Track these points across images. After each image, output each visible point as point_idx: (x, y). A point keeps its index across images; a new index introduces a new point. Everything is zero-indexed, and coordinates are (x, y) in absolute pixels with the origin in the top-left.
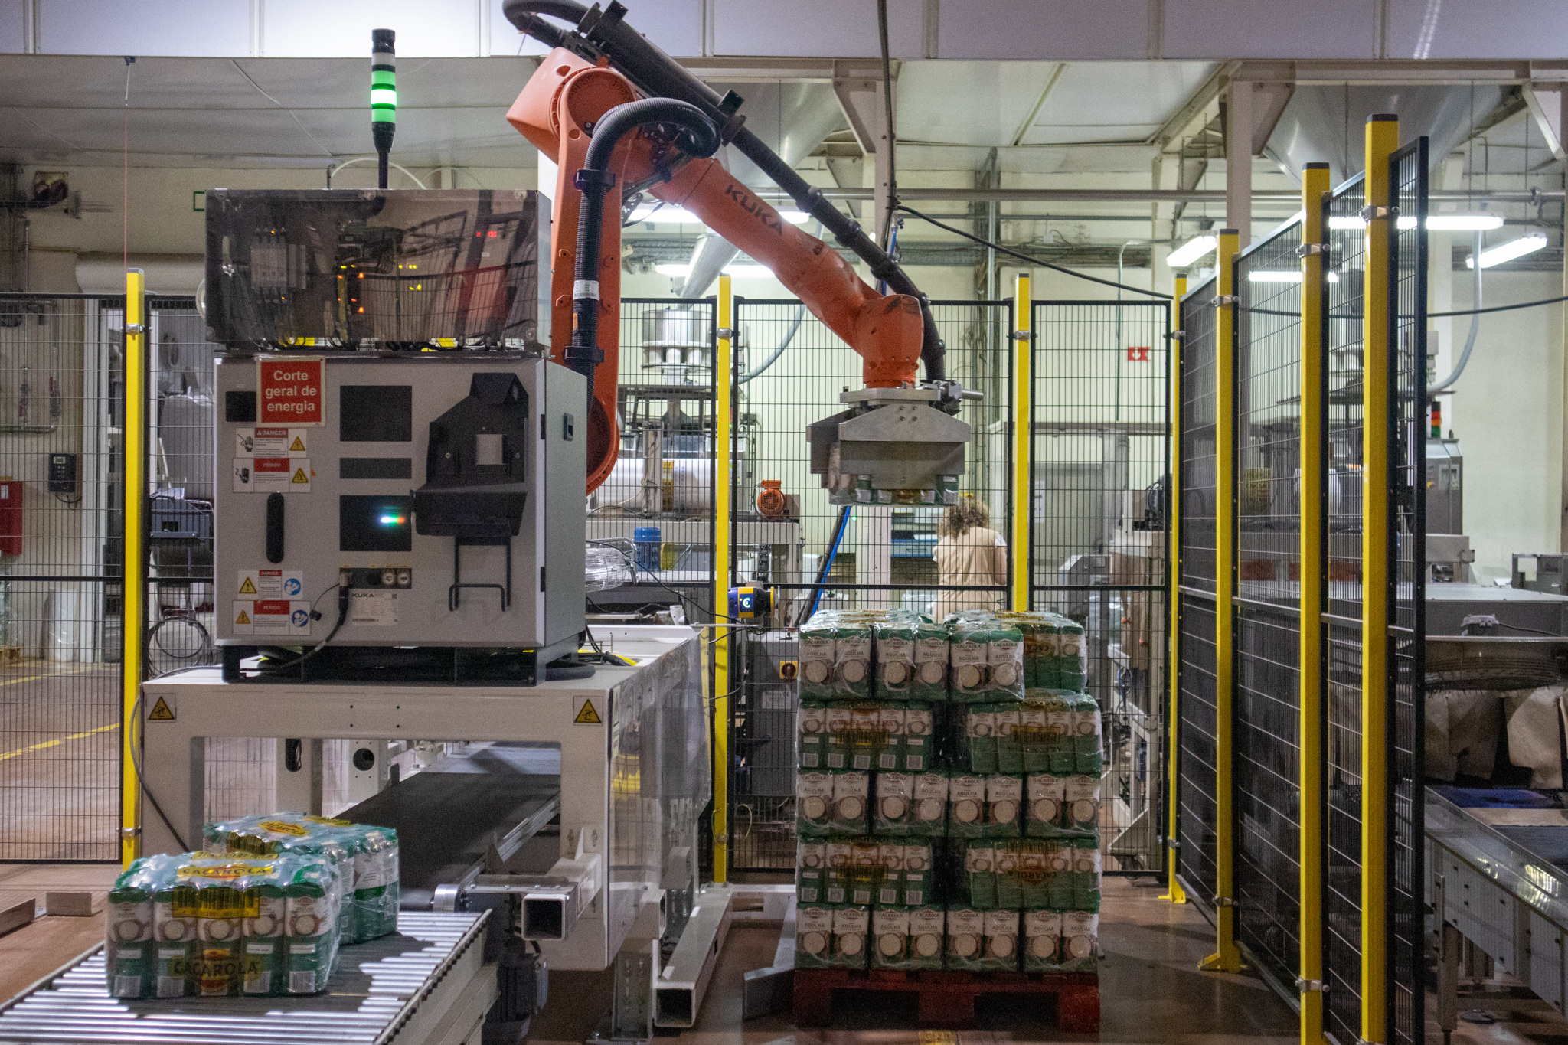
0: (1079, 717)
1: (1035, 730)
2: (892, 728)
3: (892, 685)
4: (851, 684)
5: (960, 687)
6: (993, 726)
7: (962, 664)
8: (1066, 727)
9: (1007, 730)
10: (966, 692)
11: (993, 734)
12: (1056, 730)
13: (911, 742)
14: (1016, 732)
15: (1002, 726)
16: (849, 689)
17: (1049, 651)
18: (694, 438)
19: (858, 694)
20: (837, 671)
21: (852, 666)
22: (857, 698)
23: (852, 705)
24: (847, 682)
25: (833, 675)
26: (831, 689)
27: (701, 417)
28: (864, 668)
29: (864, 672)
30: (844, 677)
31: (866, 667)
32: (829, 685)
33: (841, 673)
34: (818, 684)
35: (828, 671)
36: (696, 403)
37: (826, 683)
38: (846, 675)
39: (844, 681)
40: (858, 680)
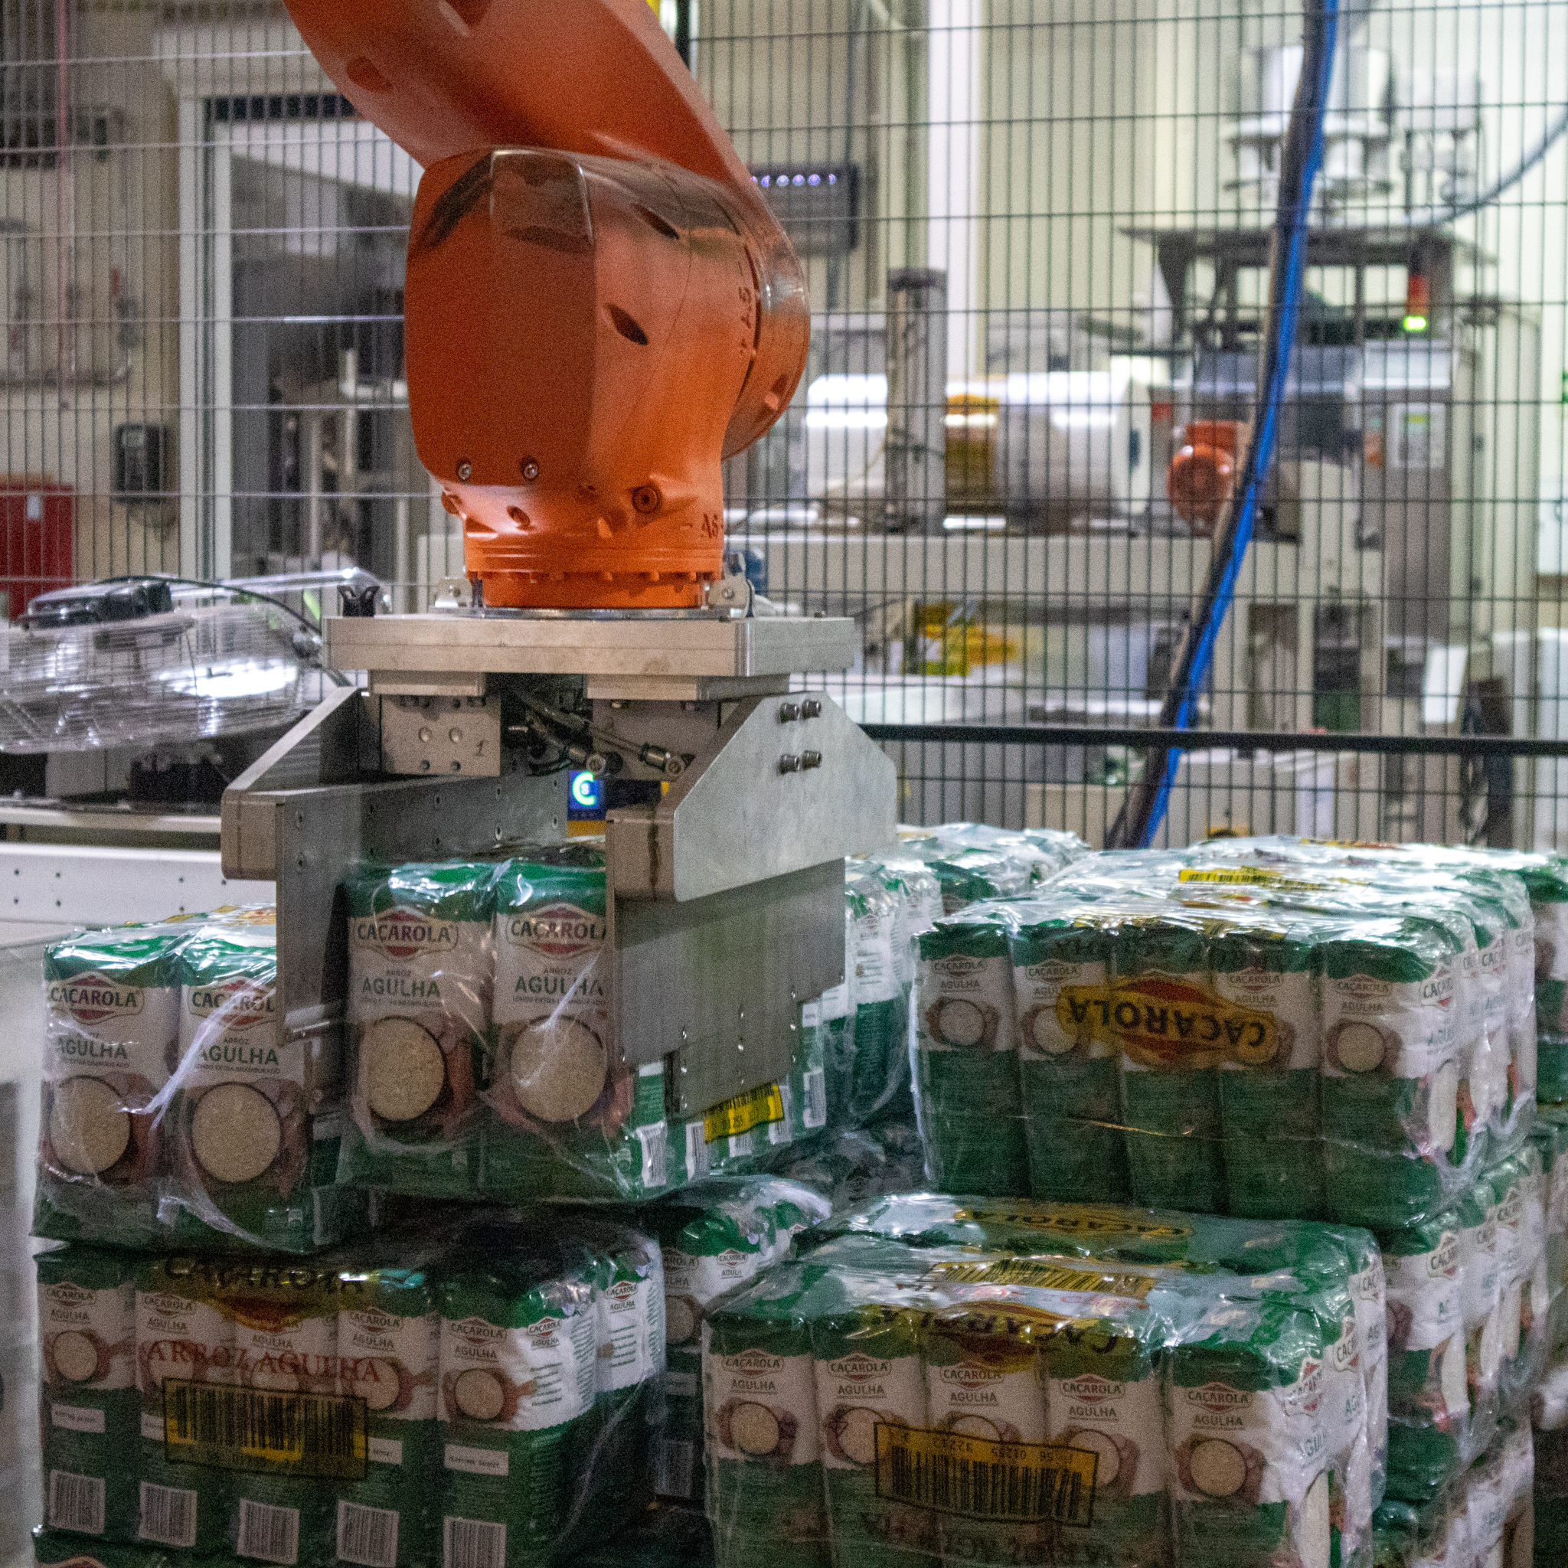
0: (1186, 1407)
1: (982, 1454)
2: (379, 1393)
4: (221, 1191)
6: (801, 1413)
8: (1129, 1455)
9: (860, 1442)
11: (801, 1454)
12: (1079, 1464)
13: (458, 1456)
14: (898, 1454)
15: (837, 1420)
16: (211, 1215)
17: (1269, 1049)
18: (1331, 353)
19: (254, 1239)
20: (168, 1132)
21: (238, 1108)
22: (251, 1256)
23: (224, 1284)
24: (206, 1176)
25: (150, 1144)
26: (144, 1208)
27: (1359, 306)
28: (282, 1122)
29: (283, 1139)
30: (195, 1157)
31: (290, 1117)
32: (134, 1188)
33: (184, 1140)
34: (106, 1175)
35: (132, 1130)
36: (1350, 273)
37: (125, 1181)
38: (203, 1154)
39: (194, 1175)
40: (255, 1173)
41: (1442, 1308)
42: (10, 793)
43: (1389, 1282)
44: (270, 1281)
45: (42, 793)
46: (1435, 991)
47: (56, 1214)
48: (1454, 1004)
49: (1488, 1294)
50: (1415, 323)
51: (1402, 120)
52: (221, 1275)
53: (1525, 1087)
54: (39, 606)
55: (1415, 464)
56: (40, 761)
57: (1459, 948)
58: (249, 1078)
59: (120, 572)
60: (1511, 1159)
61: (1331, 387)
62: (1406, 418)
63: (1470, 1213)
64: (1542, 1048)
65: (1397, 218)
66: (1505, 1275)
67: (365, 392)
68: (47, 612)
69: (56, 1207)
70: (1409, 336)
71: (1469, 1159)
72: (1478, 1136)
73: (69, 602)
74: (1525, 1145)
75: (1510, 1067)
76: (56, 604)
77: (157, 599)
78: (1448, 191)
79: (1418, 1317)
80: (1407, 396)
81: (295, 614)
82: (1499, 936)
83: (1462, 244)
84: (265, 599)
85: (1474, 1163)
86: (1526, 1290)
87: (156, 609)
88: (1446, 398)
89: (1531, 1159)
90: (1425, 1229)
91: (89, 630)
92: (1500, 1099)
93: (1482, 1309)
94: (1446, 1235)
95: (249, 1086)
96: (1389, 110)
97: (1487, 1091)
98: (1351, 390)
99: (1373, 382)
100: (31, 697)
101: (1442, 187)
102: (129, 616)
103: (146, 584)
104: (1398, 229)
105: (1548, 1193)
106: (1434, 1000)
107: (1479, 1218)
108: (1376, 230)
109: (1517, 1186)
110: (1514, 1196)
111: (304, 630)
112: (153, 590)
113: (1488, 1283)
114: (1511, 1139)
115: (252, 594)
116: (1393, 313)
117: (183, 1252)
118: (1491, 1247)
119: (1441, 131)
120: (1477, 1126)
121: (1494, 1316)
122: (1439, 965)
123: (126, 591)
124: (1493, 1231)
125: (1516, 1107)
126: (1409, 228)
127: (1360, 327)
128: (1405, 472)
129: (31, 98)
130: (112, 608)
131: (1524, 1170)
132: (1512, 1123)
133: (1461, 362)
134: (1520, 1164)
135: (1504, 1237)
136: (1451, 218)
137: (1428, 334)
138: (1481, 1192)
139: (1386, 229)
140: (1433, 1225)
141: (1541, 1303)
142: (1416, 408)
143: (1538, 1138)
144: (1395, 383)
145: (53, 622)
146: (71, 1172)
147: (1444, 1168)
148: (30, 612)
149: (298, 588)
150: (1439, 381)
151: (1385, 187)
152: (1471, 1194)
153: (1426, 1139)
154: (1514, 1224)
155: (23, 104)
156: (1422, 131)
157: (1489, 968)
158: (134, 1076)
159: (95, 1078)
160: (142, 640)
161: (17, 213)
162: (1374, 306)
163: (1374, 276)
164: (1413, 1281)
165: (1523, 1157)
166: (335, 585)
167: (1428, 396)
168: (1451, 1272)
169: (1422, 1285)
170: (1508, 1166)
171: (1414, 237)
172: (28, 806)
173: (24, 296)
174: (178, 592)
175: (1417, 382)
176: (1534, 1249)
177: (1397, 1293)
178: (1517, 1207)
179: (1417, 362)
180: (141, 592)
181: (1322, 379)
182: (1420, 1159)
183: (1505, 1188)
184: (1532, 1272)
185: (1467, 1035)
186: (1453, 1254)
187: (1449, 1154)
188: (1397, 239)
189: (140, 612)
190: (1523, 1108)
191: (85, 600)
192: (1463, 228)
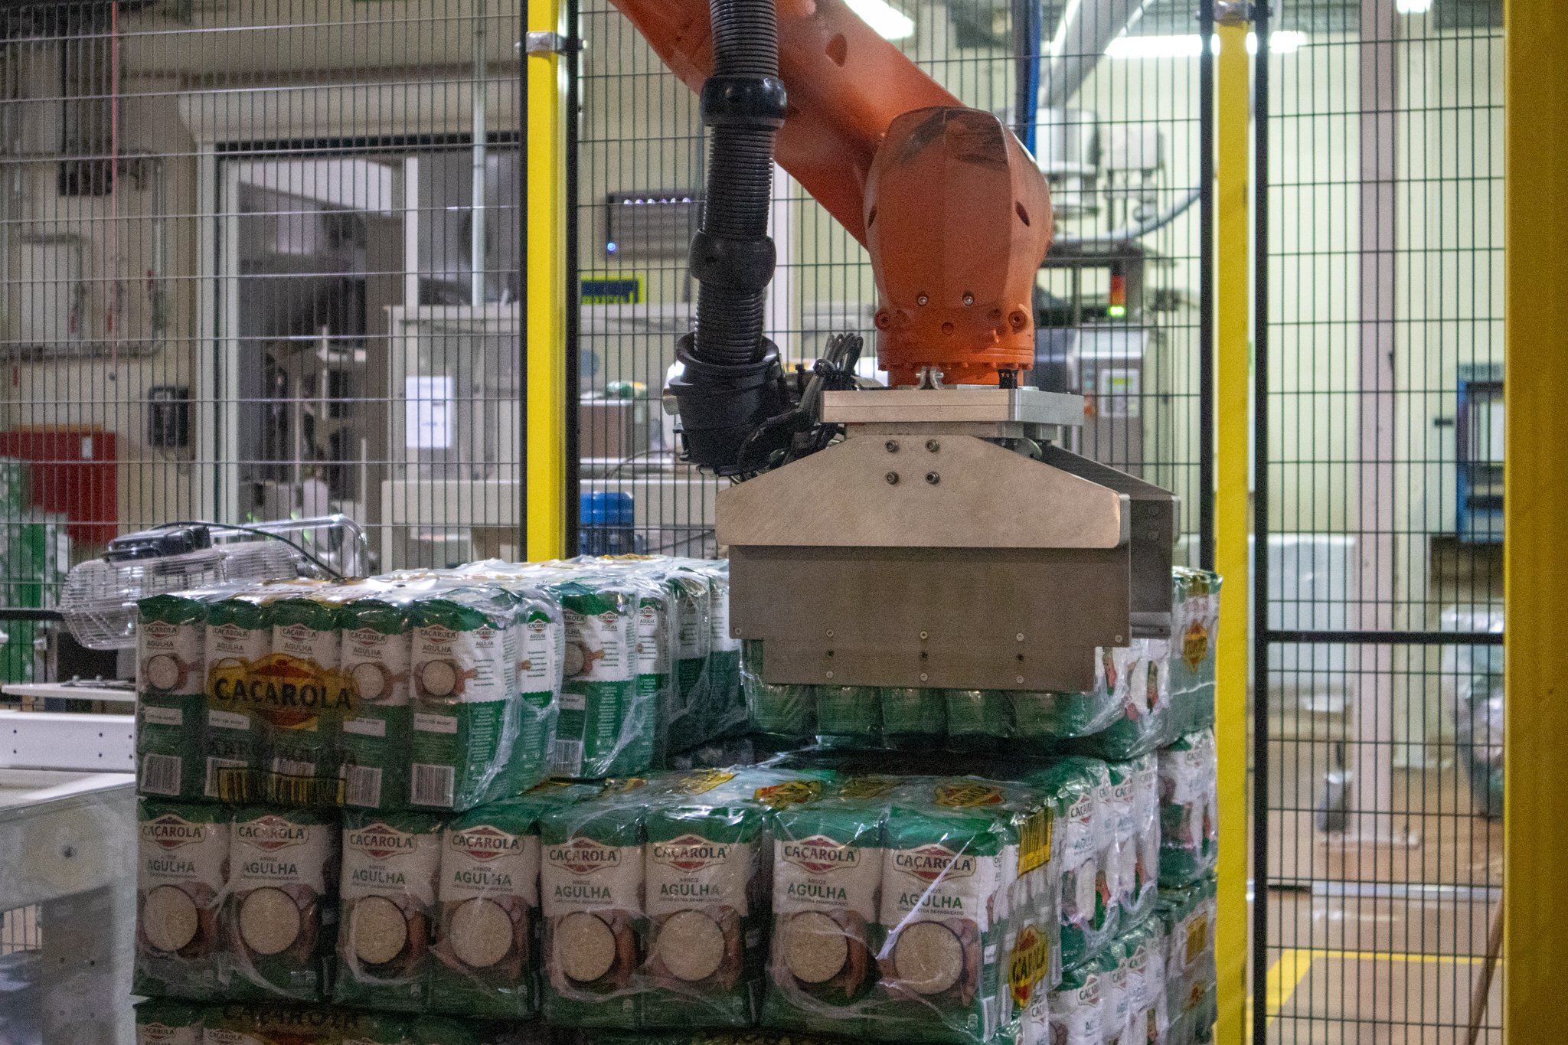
3: (370, 968)
4: (259, 961)
5: (558, 982)
7: (565, 908)
10: (576, 995)
16: (254, 976)
18: (1057, 332)
19: (281, 992)
20: (224, 921)
21: (270, 904)
22: (281, 1006)
23: (264, 1023)
24: (252, 952)
25: (212, 931)
26: (208, 973)
27: (1076, 296)
28: (301, 912)
29: (302, 925)
30: (242, 938)
31: (307, 909)
32: (201, 960)
33: (235, 928)
34: (181, 952)
35: (199, 920)
36: (1069, 272)
37: (195, 955)
38: (247, 934)
39: (243, 951)
40: (283, 948)
41: (1088, 1026)
42: (94, 678)
43: (1052, 1010)
44: (295, 1020)
45: (114, 677)
46: (1079, 813)
47: (149, 980)
48: (1093, 821)
49: (1123, 1016)
50: (1117, 311)
51: (1105, 163)
52: (261, 1019)
53: (1150, 879)
54: (117, 545)
55: (1118, 414)
56: (113, 654)
57: (1097, 783)
58: (277, 884)
59: (172, 520)
60: (1139, 927)
61: (1058, 358)
62: (1111, 380)
63: (1108, 962)
64: (1164, 852)
65: (1103, 234)
66: (1136, 1006)
67: (334, 357)
68: (123, 549)
69: (148, 974)
70: (1112, 320)
71: (1106, 925)
72: (1112, 909)
73: (138, 542)
74: (1151, 916)
75: (1137, 865)
76: (129, 543)
77: (200, 538)
78: (1138, 214)
79: (1072, 1032)
80: (1111, 363)
81: (296, 547)
82: (1128, 777)
83: (1149, 251)
84: (277, 537)
85: (1110, 927)
86: (1152, 1015)
87: (199, 546)
88: (1140, 364)
89: (1156, 926)
90: (1076, 972)
91: (151, 562)
92: (1130, 887)
93: (1117, 1027)
94: (1091, 976)
95: (279, 889)
96: (1096, 155)
97: (1120, 880)
98: (1071, 359)
99: (1088, 354)
100: (112, 609)
101: (1135, 210)
102: (182, 552)
103: (192, 528)
104: (1103, 242)
105: (1169, 950)
106: (1078, 818)
107: (1115, 965)
108: (1088, 243)
109: (1144, 944)
110: (1141, 951)
111: (305, 560)
112: (197, 532)
113: (1121, 1009)
114: (1138, 914)
115: (266, 534)
116: (1101, 302)
117: (234, 1002)
118: (1124, 985)
119: (1133, 170)
120: (1111, 903)
121: (1126, 1032)
122: (1083, 794)
123: (178, 534)
124: (1125, 974)
125: (1142, 892)
126: (1111, 242)
127: (1078, 314)
128: (1111, 420)
129: (86, 144)
130: (169, 546)
131: (1150, 934)
132: (1139, 903)
133: (1150, 339)
134: (1147, 930)
135: (1134, 979)
136: (1142, 233)
137: (1126, 318)
138: (1117, 949)
139: (1096, 242)
140: (1081, 970)
141: (1163, 1024)
142: (1119, 373)
143: (1161, 912)
144: (1103, 355)
145: (126, 557)
146: (159, 950)
147: (1087, 931)
148: (110, 549)
149: (300, 529)
150: (1134, 354)
151: (1094, 211)
152: (1109, 948)
153: (1076, 912)
154: (1142, 971)
155: (80, 148)
156: (1120, 171)
157: (1121, 799)
158: (198, 884)
159: (174, 886)
160: (188, 569)
161: (75, 228)
162: (1088, 297)
163: (1087, 275)
164: (1068, 1008)
165: (1151, 924)
166: (326, 526)
167: (1126, 364)
168: (1094, 1001)
169: (1073, 1011)
170: (1138, 933)
171: (1115, 247)
172: (107, 687)
173: (81, 290)
174: (214, 532)
175: (1119, 354)
176: (1157, 988)
177: (1058, 1016)
178: (1143, 959)
179: (1119, 337)
180: (189, 534)
181: (1051, 353)
182: (1071, 926)
183: (1135, 947)
184: (1157, 1002)
185: (1102, 844)
186: (1095, 990)
187: (1091, 922)
188: (1103, 249)
189: (189, 549)
190: (1148, 893)
191: (149, 541)
192: (1149, 241)
